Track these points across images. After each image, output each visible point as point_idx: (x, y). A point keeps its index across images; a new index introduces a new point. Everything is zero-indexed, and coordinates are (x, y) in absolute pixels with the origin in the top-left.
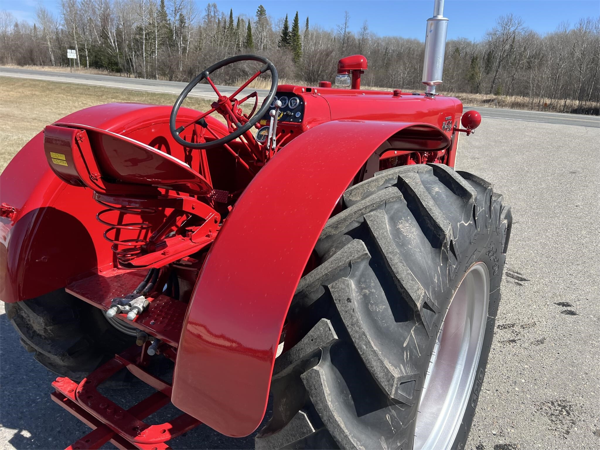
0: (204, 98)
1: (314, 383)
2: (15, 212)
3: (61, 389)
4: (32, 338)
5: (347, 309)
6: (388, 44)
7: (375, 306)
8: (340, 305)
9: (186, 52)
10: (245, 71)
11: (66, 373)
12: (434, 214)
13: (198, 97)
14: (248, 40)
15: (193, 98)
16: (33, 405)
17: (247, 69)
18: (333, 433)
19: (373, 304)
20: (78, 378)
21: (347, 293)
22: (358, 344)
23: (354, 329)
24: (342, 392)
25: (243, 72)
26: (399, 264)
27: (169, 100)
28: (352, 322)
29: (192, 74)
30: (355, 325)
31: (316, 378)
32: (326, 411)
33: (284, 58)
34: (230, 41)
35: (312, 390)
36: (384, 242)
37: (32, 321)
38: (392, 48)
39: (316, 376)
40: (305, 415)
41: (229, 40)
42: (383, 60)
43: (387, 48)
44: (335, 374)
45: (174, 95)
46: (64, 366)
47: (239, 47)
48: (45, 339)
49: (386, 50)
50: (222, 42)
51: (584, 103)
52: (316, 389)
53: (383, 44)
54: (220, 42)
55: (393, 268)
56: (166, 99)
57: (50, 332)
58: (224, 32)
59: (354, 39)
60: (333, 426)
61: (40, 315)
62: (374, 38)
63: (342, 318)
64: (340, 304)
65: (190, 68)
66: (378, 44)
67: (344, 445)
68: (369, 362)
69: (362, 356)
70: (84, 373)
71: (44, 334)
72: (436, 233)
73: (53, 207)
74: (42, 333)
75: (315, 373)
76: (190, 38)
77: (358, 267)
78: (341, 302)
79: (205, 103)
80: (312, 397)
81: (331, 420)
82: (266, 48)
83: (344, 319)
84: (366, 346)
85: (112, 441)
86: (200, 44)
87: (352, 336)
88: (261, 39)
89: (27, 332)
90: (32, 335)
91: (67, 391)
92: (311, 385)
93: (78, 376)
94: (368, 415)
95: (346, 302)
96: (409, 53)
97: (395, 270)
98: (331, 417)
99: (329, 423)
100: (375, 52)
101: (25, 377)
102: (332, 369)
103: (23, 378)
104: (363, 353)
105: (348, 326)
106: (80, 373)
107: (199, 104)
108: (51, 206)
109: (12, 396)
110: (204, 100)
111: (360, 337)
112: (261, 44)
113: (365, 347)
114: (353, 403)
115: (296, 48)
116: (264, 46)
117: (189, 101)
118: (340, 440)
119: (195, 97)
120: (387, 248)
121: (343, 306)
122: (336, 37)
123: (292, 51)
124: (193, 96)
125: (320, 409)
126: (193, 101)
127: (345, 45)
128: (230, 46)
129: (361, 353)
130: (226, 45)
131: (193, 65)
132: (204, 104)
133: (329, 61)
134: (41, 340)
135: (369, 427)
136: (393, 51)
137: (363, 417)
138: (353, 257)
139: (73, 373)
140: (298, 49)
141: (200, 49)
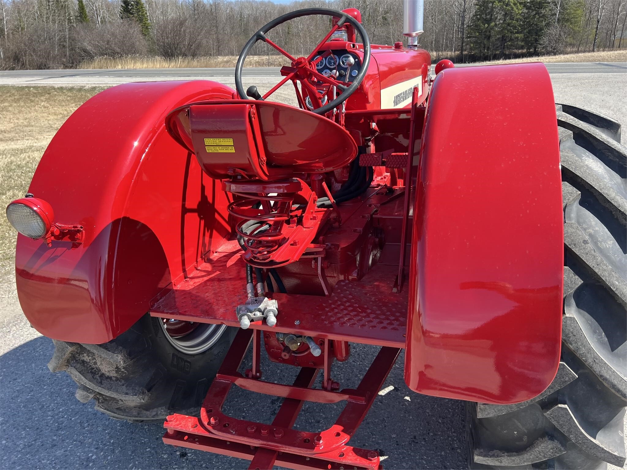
0: (53, 85)
1: (571, 330)
2: (84, 231)
3: (181, 427)
4: (101, 383)
5: (587, 251)
6: (241, 8)
7: (604, 243)
8: (577, 249)
9: (5, 34)
10: (86, 49)
11: (139, 414)
12: (615, 146)
13: (46, 85)
14: (80, 13)
15: (39, 87)
16: (90, 465)
17: (89, 48)
18: (600, 372)
19: (602, 241)
20: (154, 415)
21: (580, 236)
22: (609, 282)
23: (601, 268)
24: (595, 332)
25: (84, 51)
26: (617, 197)
27: (7, 93)
28: (597, 262)
29: (19, 61)
30: (601, 264)
31: (572, 324)
32: (590, 354)
33: (131, 31)
34: (59, 16)
35: (570, 337)
36: (592, 179)
37: (99, 364)
38: (246, 12)
39: (571, 323)
40: (565, 364)
41: (57, 15)
42: (240, 26)
43: (241, 13)
44: (584, 316)
45: (11, 86)
46: (135, 407)
47: (71, 23)
48: (116, 380)
49: (241, 15)
50: (48, 18)
51: (440, 53)
52: (575, 336)
53: (237, 9)
54: (46, 18)
55: (613, 203)
56: (4, 92)
57: (123, 370)
58: (49, 5)
59: (204, 5)
60: (600, 365)
61: (116, 352)
62: (226, 2)
63: (585, 261)
64: (576, 247)
65: (16, 53)
66: (231, 8)
67: (613, 381)
68: (624, 296)
69: (616, 292)
70: (160, 408)
71: (115, 375)
72: (622, 164)
73: (127, 216)
74: (113, 374)
75: (569, 320)
76: (6, 16)
77: (571, 209)
78: (577, 245)
79: (56, 91)
80: (571, 344)
81: (597, 361)
82: (105, 22)
83: (587, 261)
84: (618, 281)
85: (278, 463)
86: (20, 22)
87: (601, 275)
88: (97, 10)
89: (93, 377)
90: (99, 380)
91: (190, 427)
92: (567, 333)
93: (154, 413)
94: (620, 347)
95: (583, 244)
96: (266, 17)
97: (615, 204)
98: (596, 359)
99: (594, 365)
100: (230, 18)
101: (55, 438)
102: (580, 313)
103: (54, 440)
104: (617, 289)
105: (594, 267)
106: (155, 409)
107: (49, 94)
108: (125, 216)
109: (55, 463)
110: (54, 88)
111: (609, 275)
112: (98, 17)
113: (617, 283)
114: (606, 339)
115: (141, 19)
116: (101, 19)
117: (36, 92)
118: (608, 377)
119: (41, 85)
120: (598, 184)
121: (581, 249)
122: (184, 4)
123: (138, 23)
124: (39, 85)
125: (583, 353)
126: (40, 91)
127: (196, 12)
128: (59, 22)
129: (614, 290)
130: (54, 21)
131: (19, 49)
132: (56, 93)
133: (184, 31)
134: (112, 383)
135: (621, 359)
136: (249, 15)
137: (616, 351)
138: (568, 200)
139: (148, 412)
140: (144, 20)
141: (23, 29)
